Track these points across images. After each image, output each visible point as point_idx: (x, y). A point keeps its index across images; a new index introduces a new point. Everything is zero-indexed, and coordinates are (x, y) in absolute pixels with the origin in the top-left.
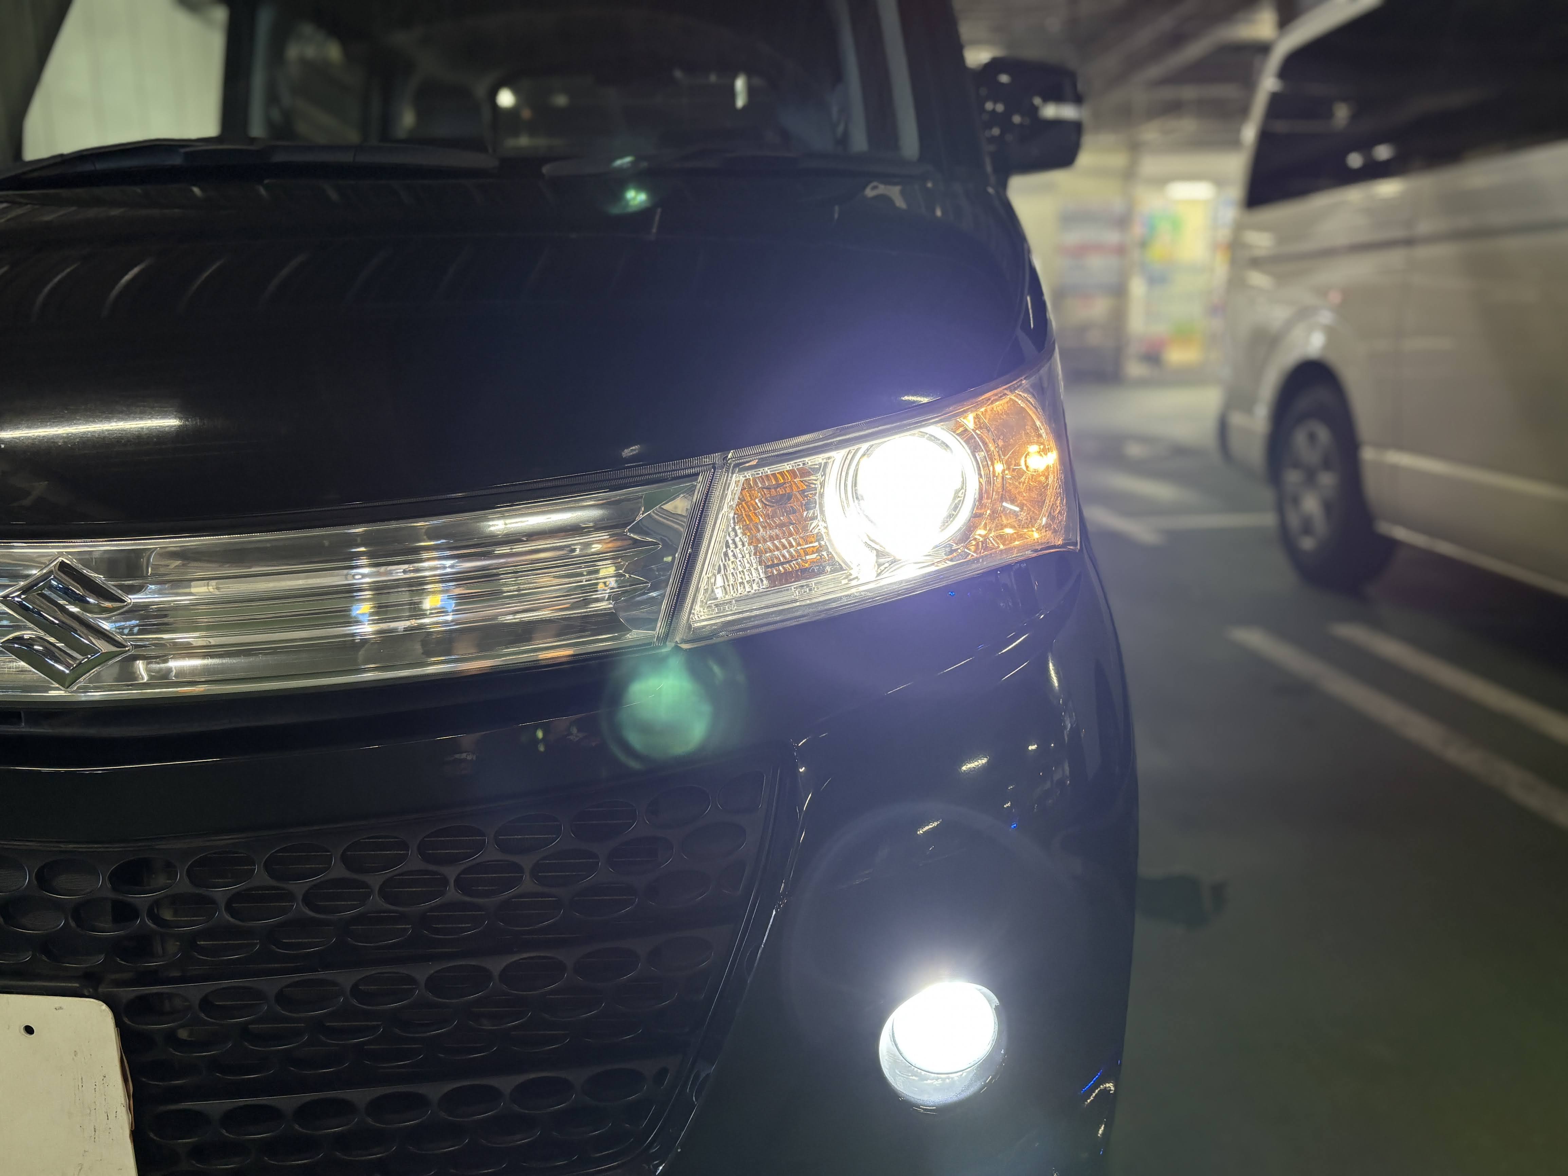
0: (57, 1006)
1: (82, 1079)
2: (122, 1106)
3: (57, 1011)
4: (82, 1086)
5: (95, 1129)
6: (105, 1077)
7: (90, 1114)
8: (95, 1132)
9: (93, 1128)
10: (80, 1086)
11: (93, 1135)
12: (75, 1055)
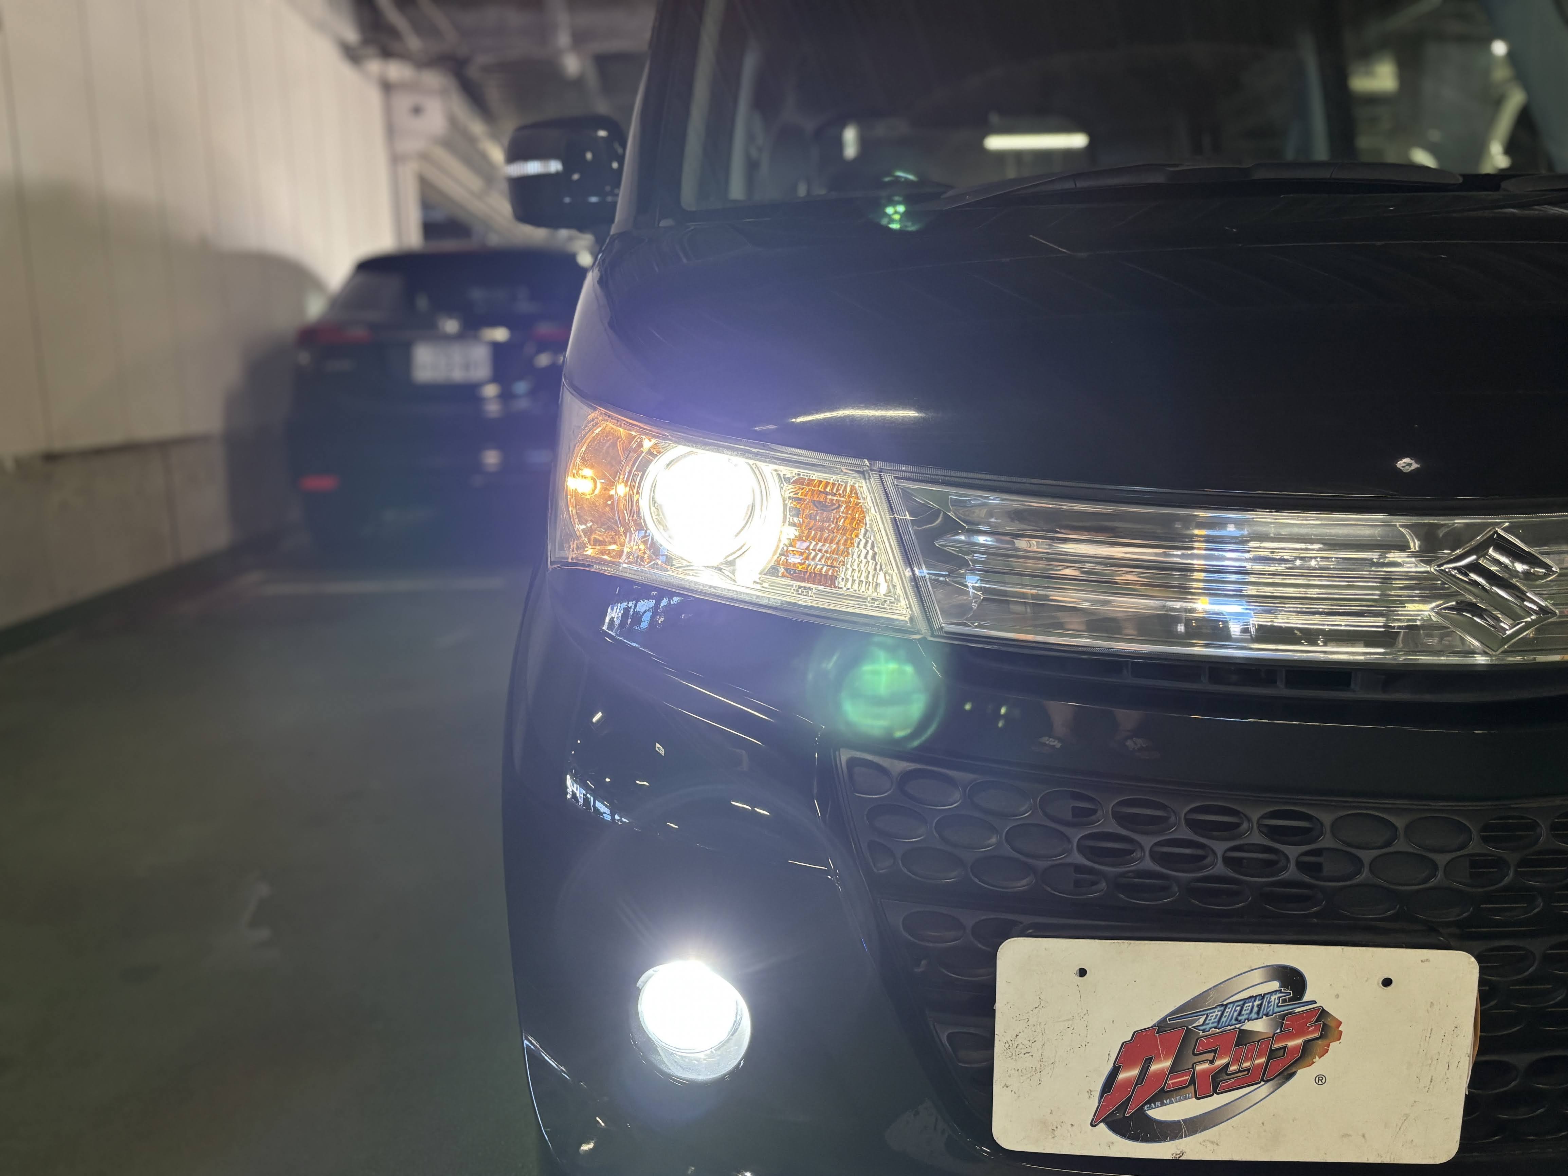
0: (1424, 958)
1: (1431, 1030)
2: (1467, 1056)
3: (1423, 963)
4: (1430, 1037)
5: (1431, 1079)
6: (1457, 1027)
7: (1430, 1064)
8: (1431, 1082)
9: (1430, 1078)
10: (1428, 1036)
11: (1428, 1085)
12: (1431, 1007)
